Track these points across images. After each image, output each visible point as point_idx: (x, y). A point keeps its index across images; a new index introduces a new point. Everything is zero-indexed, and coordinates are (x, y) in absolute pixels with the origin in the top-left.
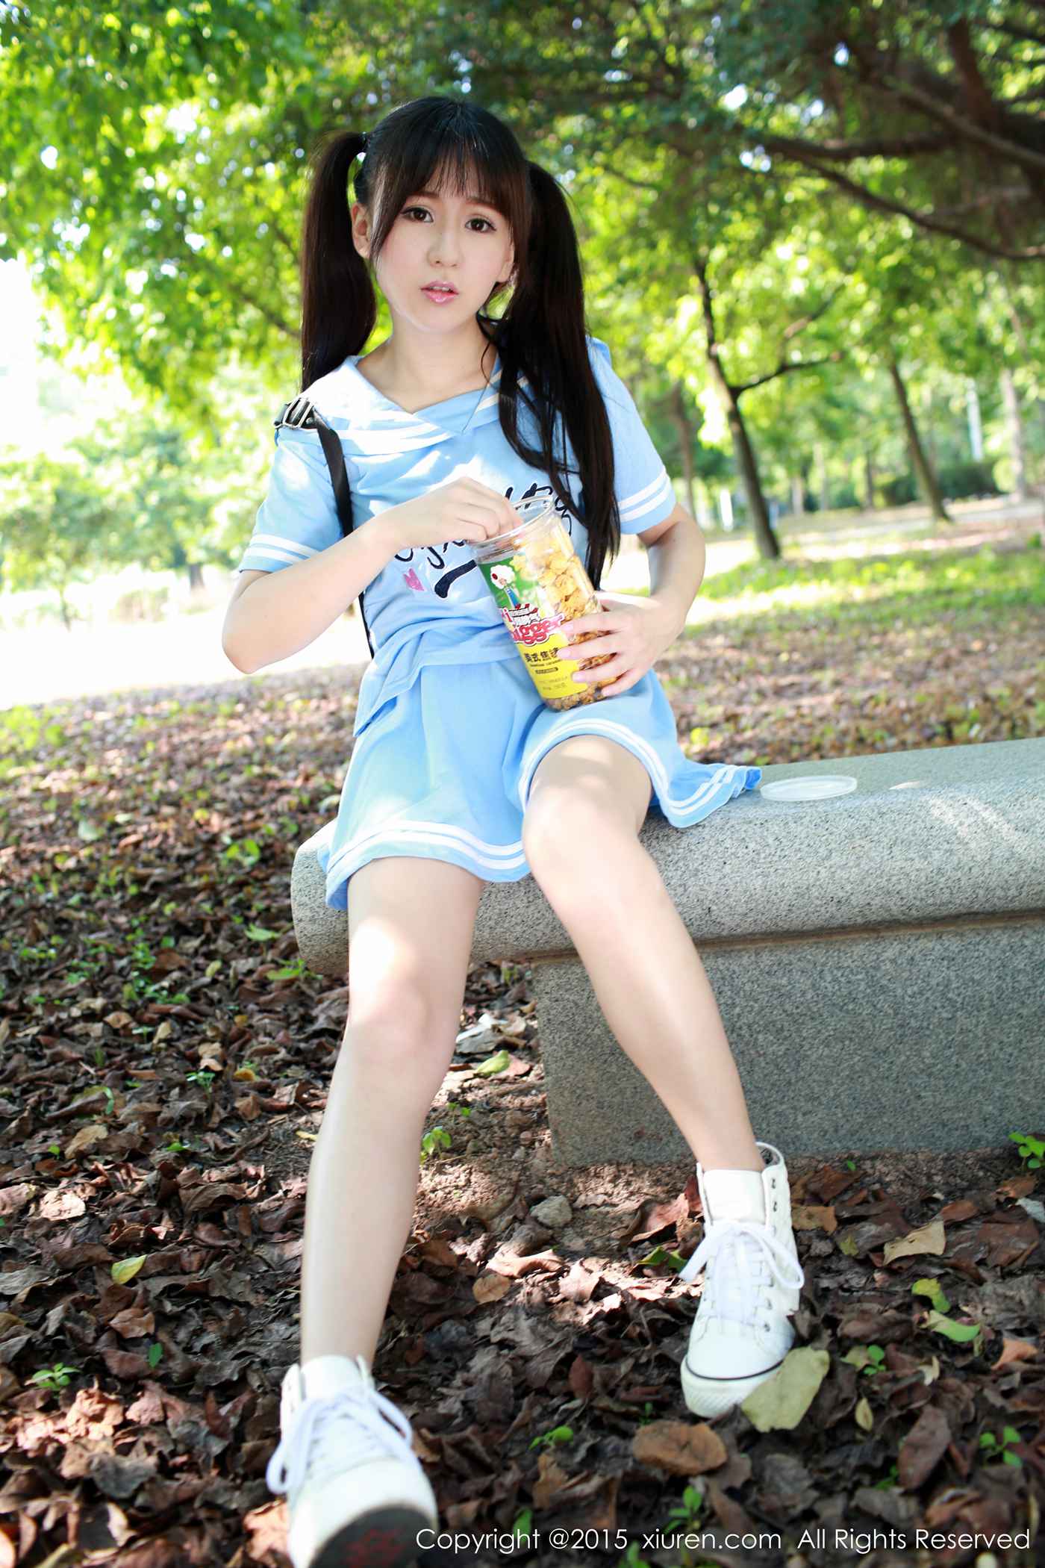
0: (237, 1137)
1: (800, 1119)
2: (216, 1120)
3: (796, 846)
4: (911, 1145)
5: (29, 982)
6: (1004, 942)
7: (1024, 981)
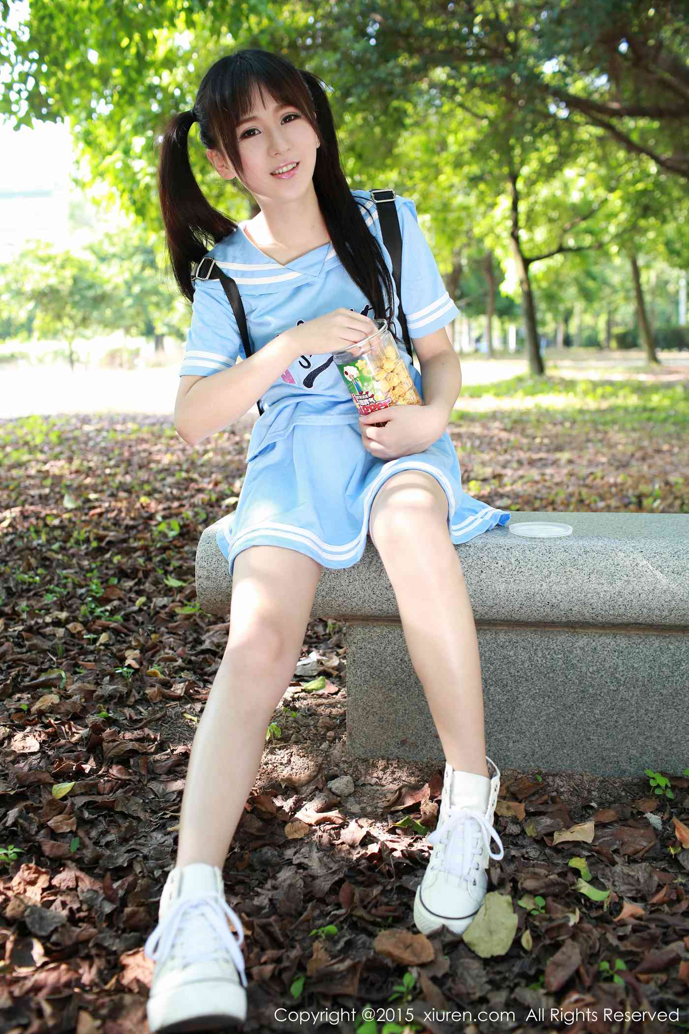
0: (145, 713)
1: (511, 745)
2: (132, 700)
3: (529, 566)
4: (580, 769)
5: (20, 596)
6: (657, 645)
7: (666, 671)
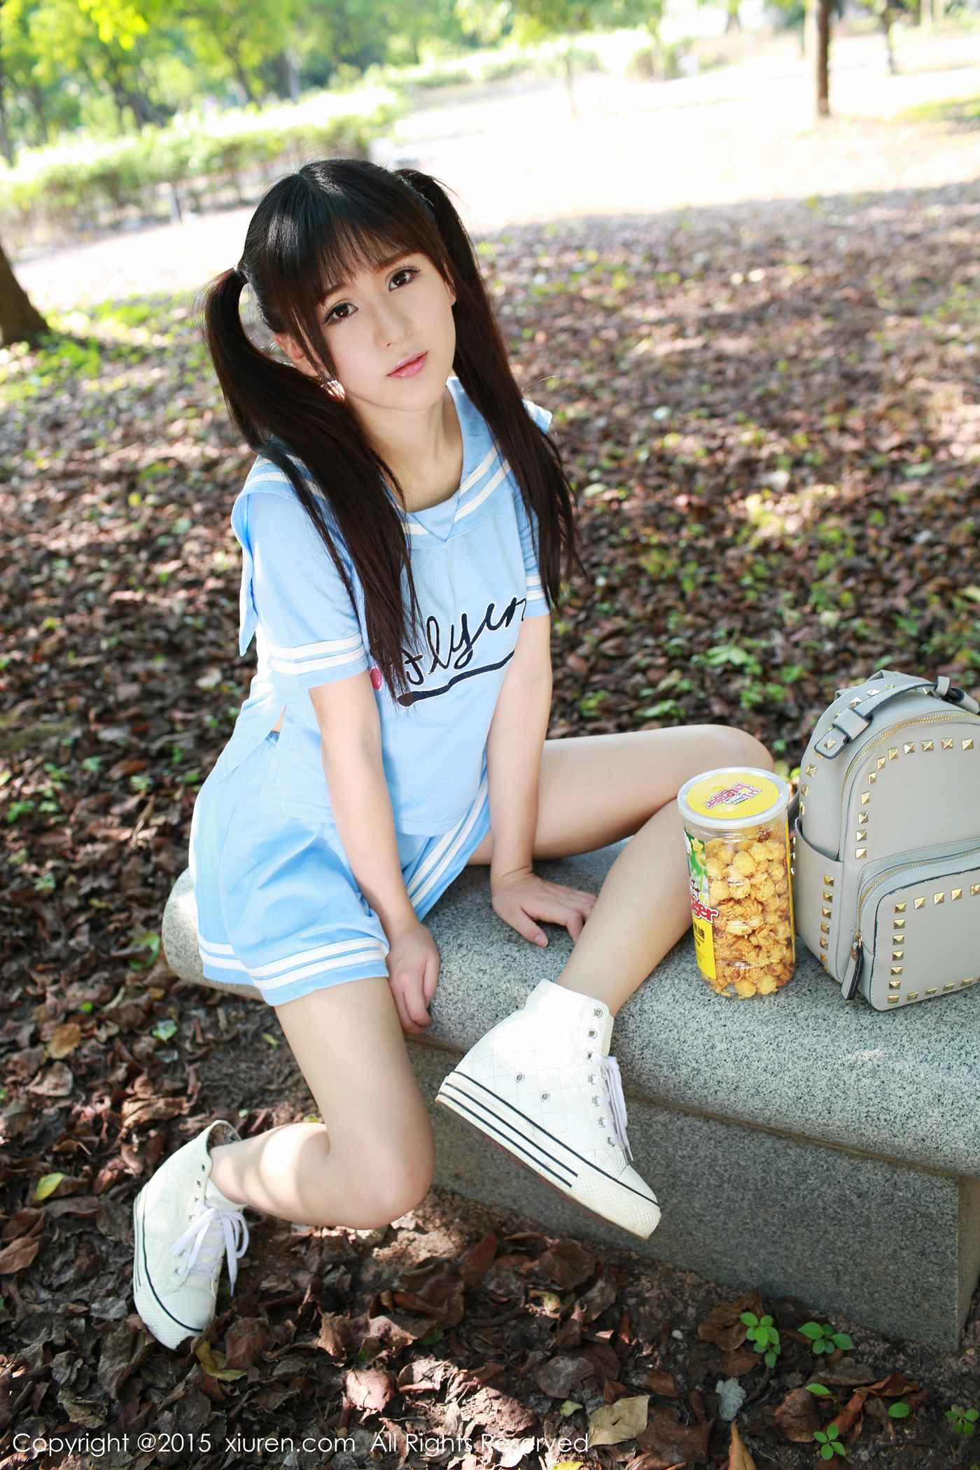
6: (768, 1145)
7: (788, 1182)
